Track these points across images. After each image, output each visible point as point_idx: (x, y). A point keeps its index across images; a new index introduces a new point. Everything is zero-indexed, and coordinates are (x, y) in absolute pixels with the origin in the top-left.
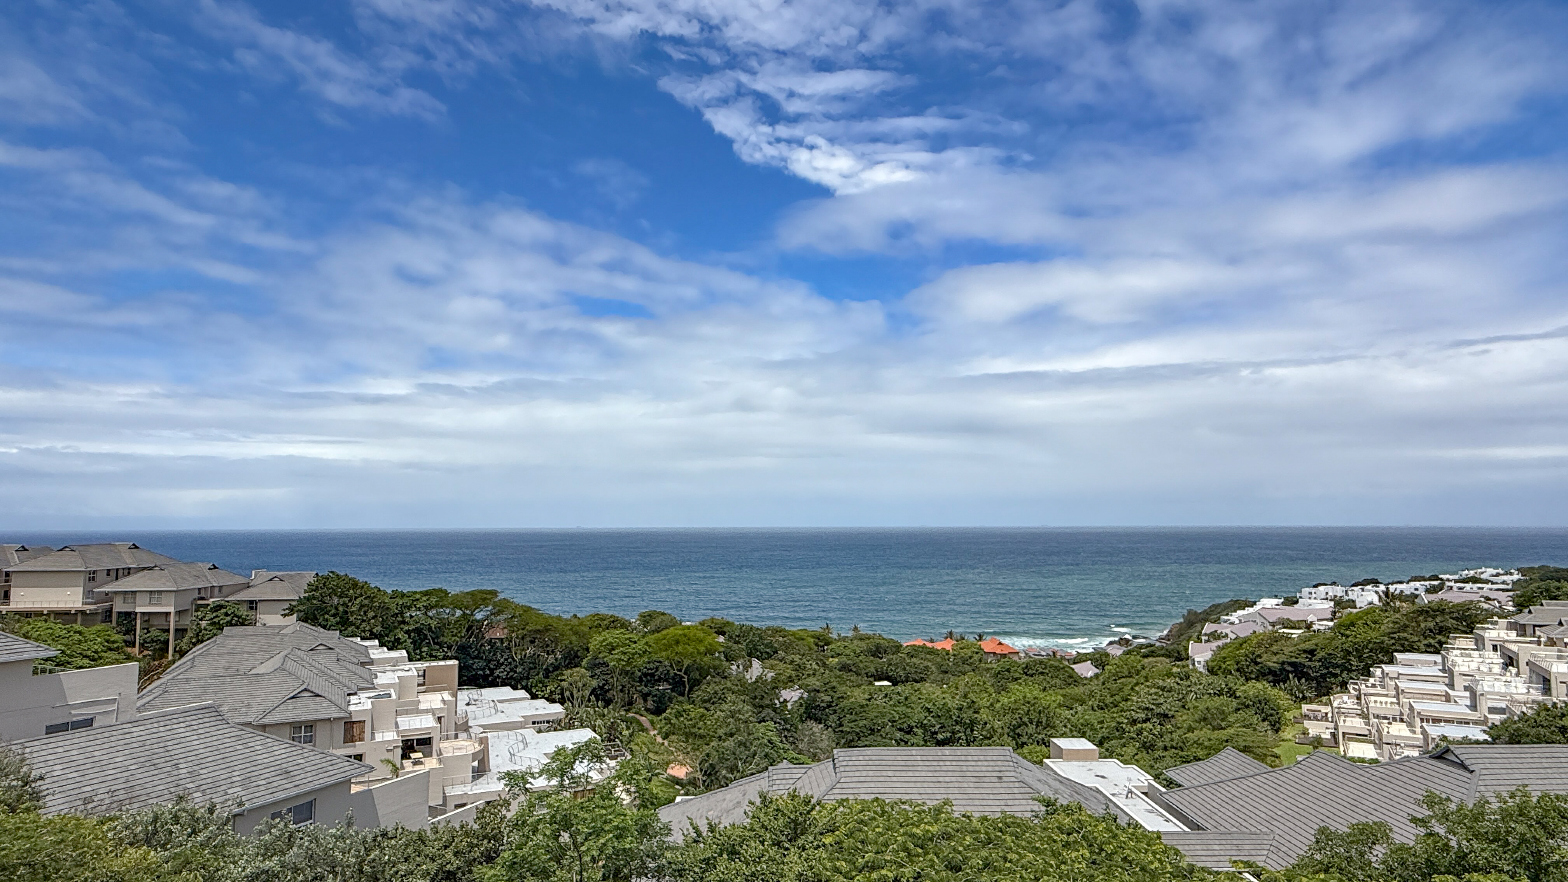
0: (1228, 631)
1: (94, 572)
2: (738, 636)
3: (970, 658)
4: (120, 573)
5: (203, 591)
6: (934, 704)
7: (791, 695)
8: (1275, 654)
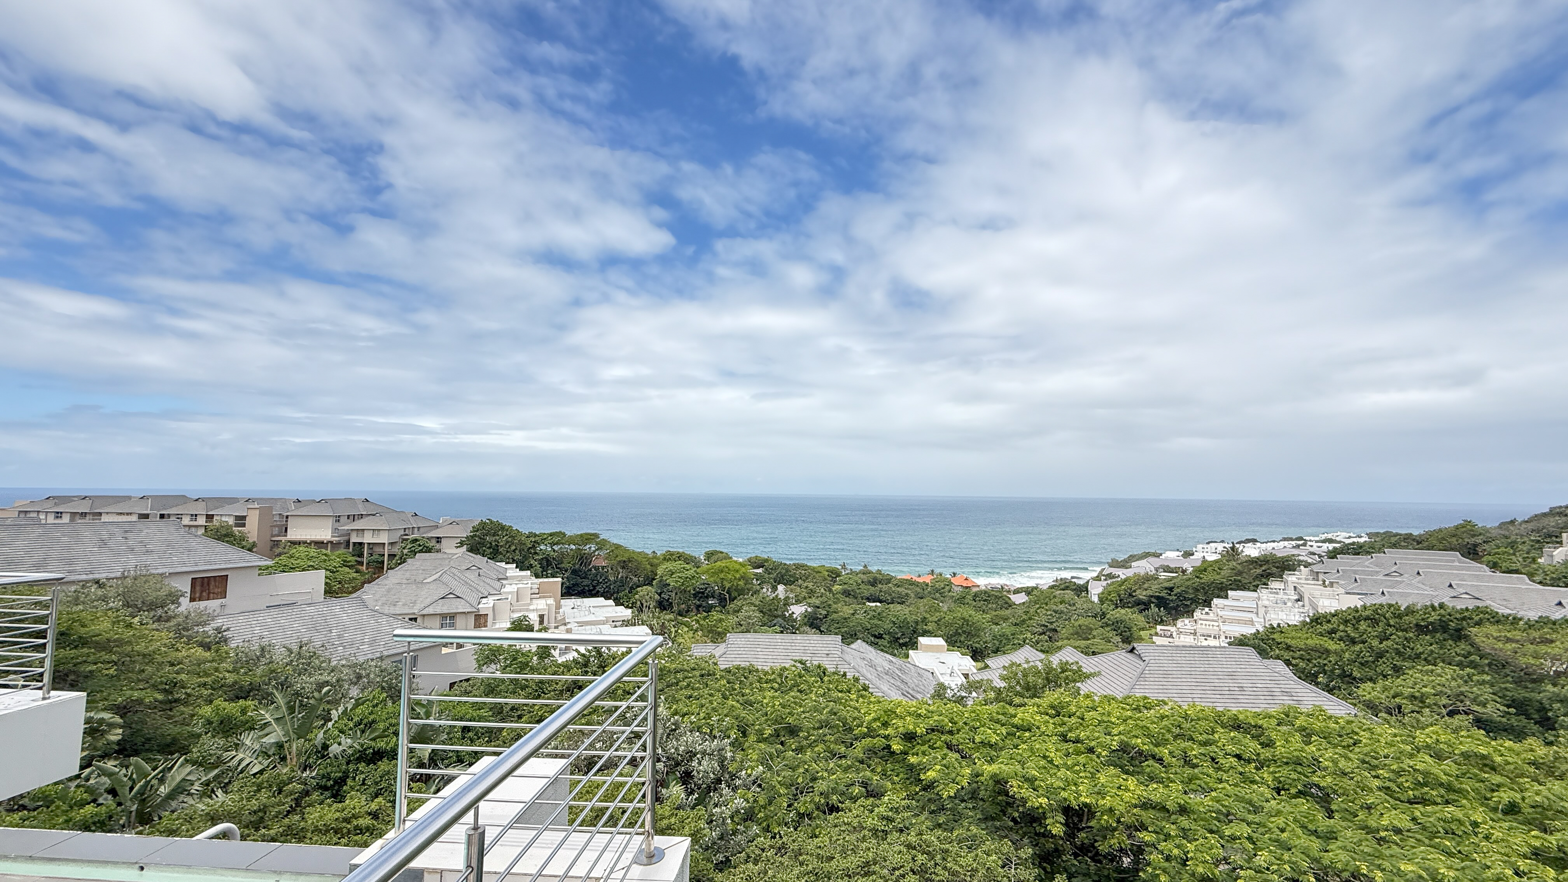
0: (1120, 573)
1: (339, 516)
2: (772, 569)
3: (943, 588)
4: (356, 517)
5: (407, 530)
6: (898, 619)
7: (798, 610)
8: (1146, 590)
